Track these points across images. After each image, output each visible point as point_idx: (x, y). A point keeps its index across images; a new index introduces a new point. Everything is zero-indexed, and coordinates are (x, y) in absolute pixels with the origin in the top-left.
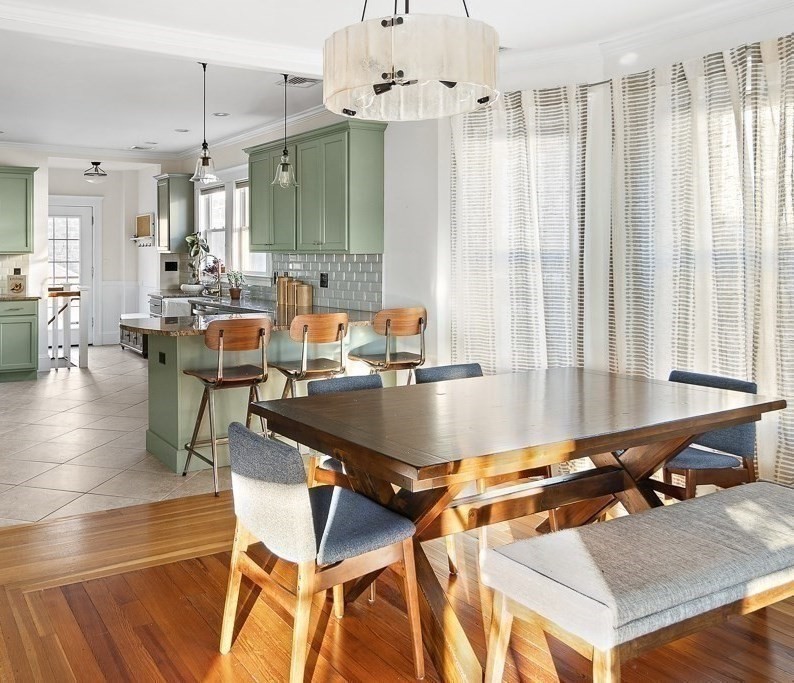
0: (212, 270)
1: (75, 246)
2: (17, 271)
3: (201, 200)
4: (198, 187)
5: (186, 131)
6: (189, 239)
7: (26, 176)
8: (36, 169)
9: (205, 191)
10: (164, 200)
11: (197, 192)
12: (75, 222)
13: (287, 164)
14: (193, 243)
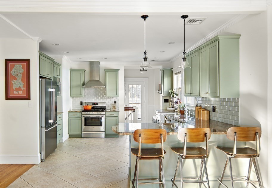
0: (177, 103)
1: (140, 94)
2: (115, 102)
3: (175, 77)
4: (174, 73)
5: (164, 52)
6: (170, 91)
7: (116, 72)
8: (119, 70)
9: (176, 74)
10: (162, 78)
11: (174, 74)
12: (140, 86)
13: (185, 58)
14: (172, 93)
